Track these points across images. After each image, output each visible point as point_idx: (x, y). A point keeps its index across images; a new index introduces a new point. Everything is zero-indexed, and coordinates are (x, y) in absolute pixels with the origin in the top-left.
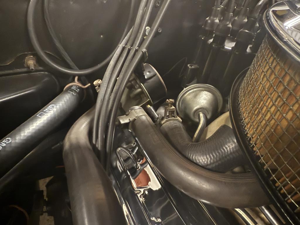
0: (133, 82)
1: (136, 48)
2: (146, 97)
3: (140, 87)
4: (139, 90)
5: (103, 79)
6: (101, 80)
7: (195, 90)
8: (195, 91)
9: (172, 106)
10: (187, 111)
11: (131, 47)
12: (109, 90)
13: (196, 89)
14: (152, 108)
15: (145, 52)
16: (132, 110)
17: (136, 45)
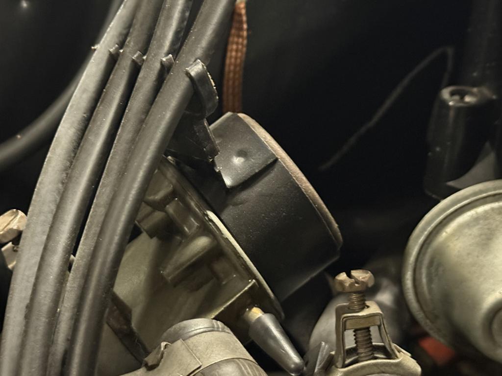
0: (170, 209)
1: (164, 59)
2: (236, 270)
3: (206, 229)
4: (202, 242)
5: (31, 209)
6: (21, 213)
7: (481, 209)
8: (485, 216)
9: (368, 303)
10: (457, 315)
11: (144, 54)
12: (56, 260)
13: (487, 207)
14: (269, 321)
15: (202, 77)
16: (173, 340)
17: (160, 46)
